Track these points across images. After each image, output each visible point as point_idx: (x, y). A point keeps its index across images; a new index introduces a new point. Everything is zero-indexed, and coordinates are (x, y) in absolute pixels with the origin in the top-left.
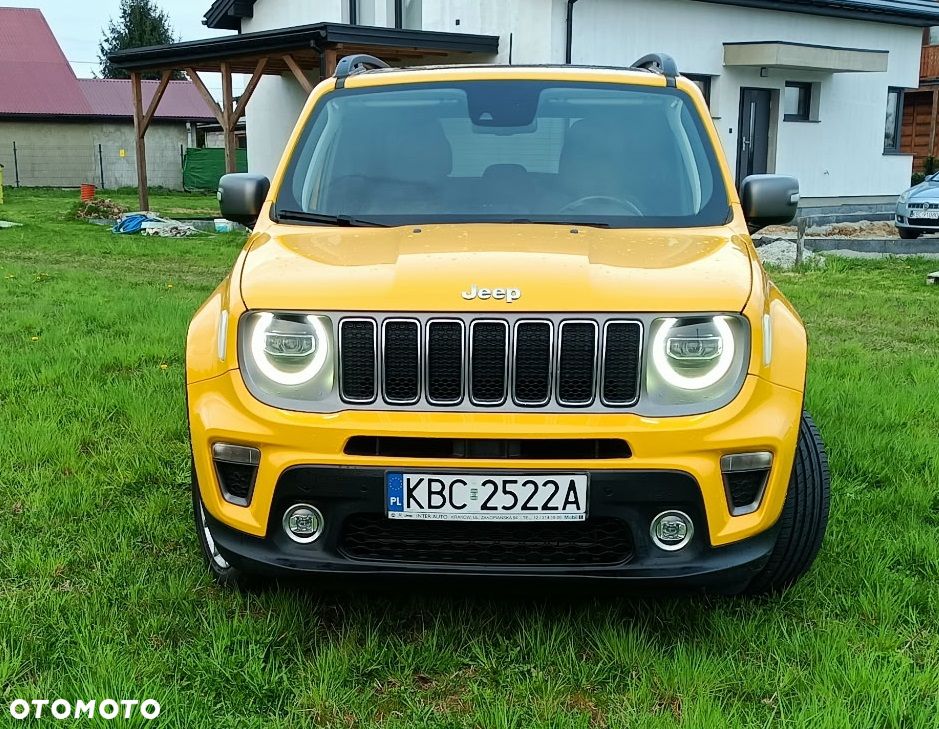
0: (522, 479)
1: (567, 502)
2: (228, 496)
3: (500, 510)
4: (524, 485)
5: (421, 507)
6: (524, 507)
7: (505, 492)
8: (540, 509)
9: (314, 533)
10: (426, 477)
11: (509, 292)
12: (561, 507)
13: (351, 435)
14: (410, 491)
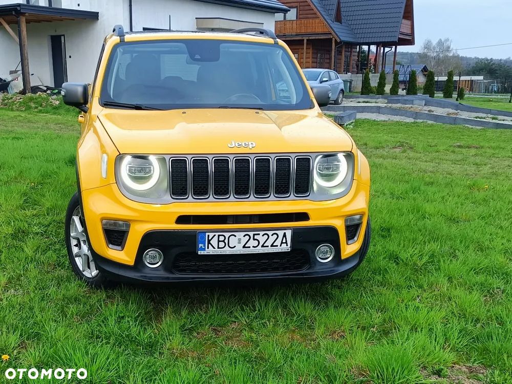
0: (262, 233)
1: (282, 243)
2: (110, 246)
3: (252, 248)
4: (263, 236)
5: (214, 248)
6: (263, 246)
7: (254, 239)
8: (270, 246)
9: (158, 262)
10: (217, 234)
11: (250, 143)
12: (279, 245)
13: (179, 215)
14: (209, 241)
